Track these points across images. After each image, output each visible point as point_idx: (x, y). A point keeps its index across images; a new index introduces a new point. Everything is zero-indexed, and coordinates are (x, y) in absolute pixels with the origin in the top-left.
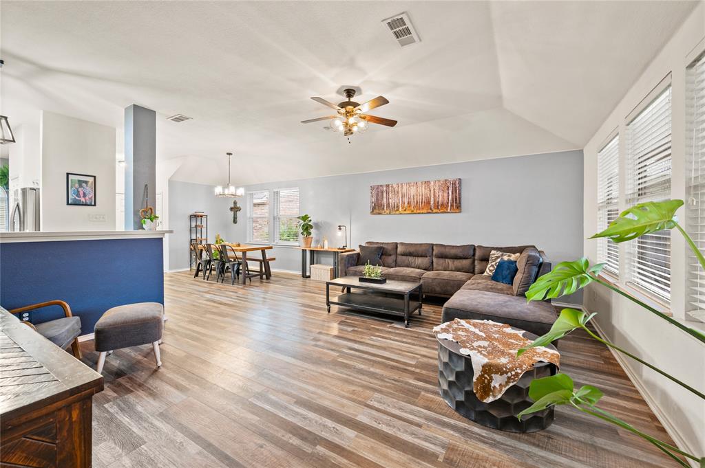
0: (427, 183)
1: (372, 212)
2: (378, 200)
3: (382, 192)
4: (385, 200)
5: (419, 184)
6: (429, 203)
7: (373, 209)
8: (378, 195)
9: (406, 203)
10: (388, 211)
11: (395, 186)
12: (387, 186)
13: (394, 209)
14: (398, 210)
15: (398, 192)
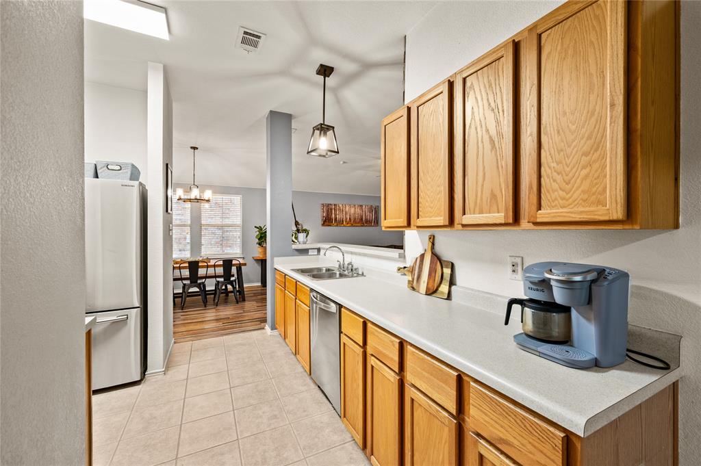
0: (361, 206)
1: (323, 225)
2: (328, 215)
3: (331, 209)
4: (333, 216)
5: (357, 206)
6: (362, 219)
7: (325, 222)
8: (328, 211)
9: (348, 219)
10: (336, 224)
11: (341, 206)
12: (335, 205)
13: (340, 223)
14: (343, 223)
15: (343, 211)
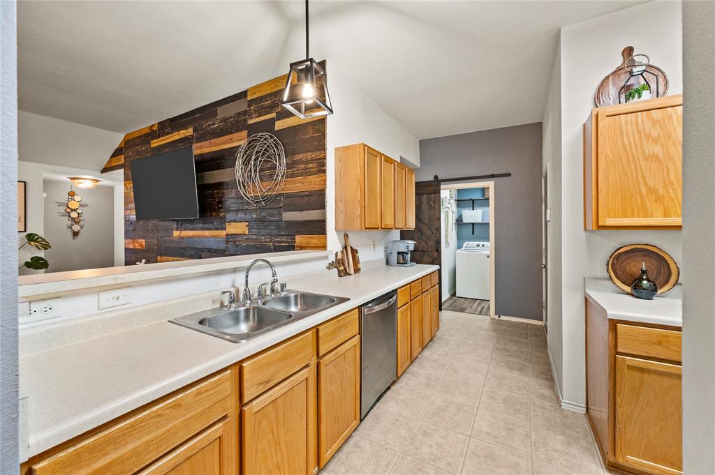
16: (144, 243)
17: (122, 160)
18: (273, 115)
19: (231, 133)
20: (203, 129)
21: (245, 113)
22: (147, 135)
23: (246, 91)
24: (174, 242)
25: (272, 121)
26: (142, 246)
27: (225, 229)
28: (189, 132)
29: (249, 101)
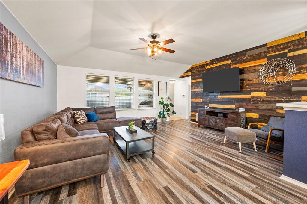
16: (202, 100)
17: (190, 73)
18: (287, 51)
19: (256, 60)
20: (237, 60)
21: (265, 52)
22: (204, 65)
23: (267, 44)
24: (218, 99)
25: (286, 53)
26: (201, 101)
27: (251, 95)
28: (229, 61)
29: (267, 48)
